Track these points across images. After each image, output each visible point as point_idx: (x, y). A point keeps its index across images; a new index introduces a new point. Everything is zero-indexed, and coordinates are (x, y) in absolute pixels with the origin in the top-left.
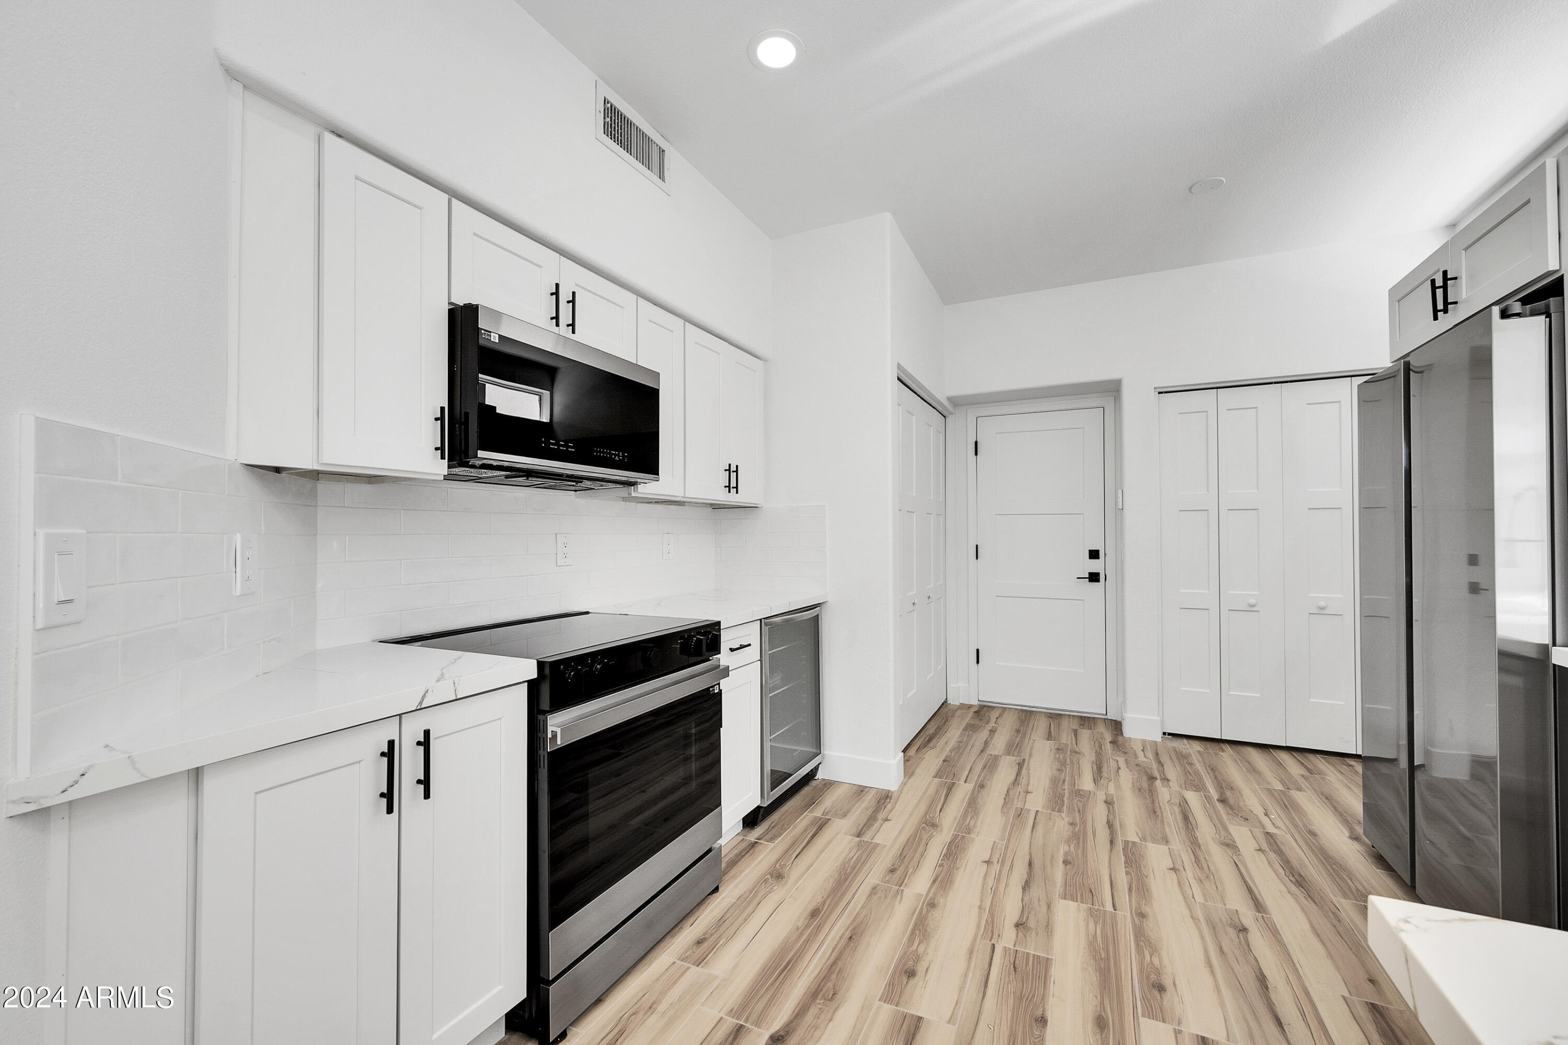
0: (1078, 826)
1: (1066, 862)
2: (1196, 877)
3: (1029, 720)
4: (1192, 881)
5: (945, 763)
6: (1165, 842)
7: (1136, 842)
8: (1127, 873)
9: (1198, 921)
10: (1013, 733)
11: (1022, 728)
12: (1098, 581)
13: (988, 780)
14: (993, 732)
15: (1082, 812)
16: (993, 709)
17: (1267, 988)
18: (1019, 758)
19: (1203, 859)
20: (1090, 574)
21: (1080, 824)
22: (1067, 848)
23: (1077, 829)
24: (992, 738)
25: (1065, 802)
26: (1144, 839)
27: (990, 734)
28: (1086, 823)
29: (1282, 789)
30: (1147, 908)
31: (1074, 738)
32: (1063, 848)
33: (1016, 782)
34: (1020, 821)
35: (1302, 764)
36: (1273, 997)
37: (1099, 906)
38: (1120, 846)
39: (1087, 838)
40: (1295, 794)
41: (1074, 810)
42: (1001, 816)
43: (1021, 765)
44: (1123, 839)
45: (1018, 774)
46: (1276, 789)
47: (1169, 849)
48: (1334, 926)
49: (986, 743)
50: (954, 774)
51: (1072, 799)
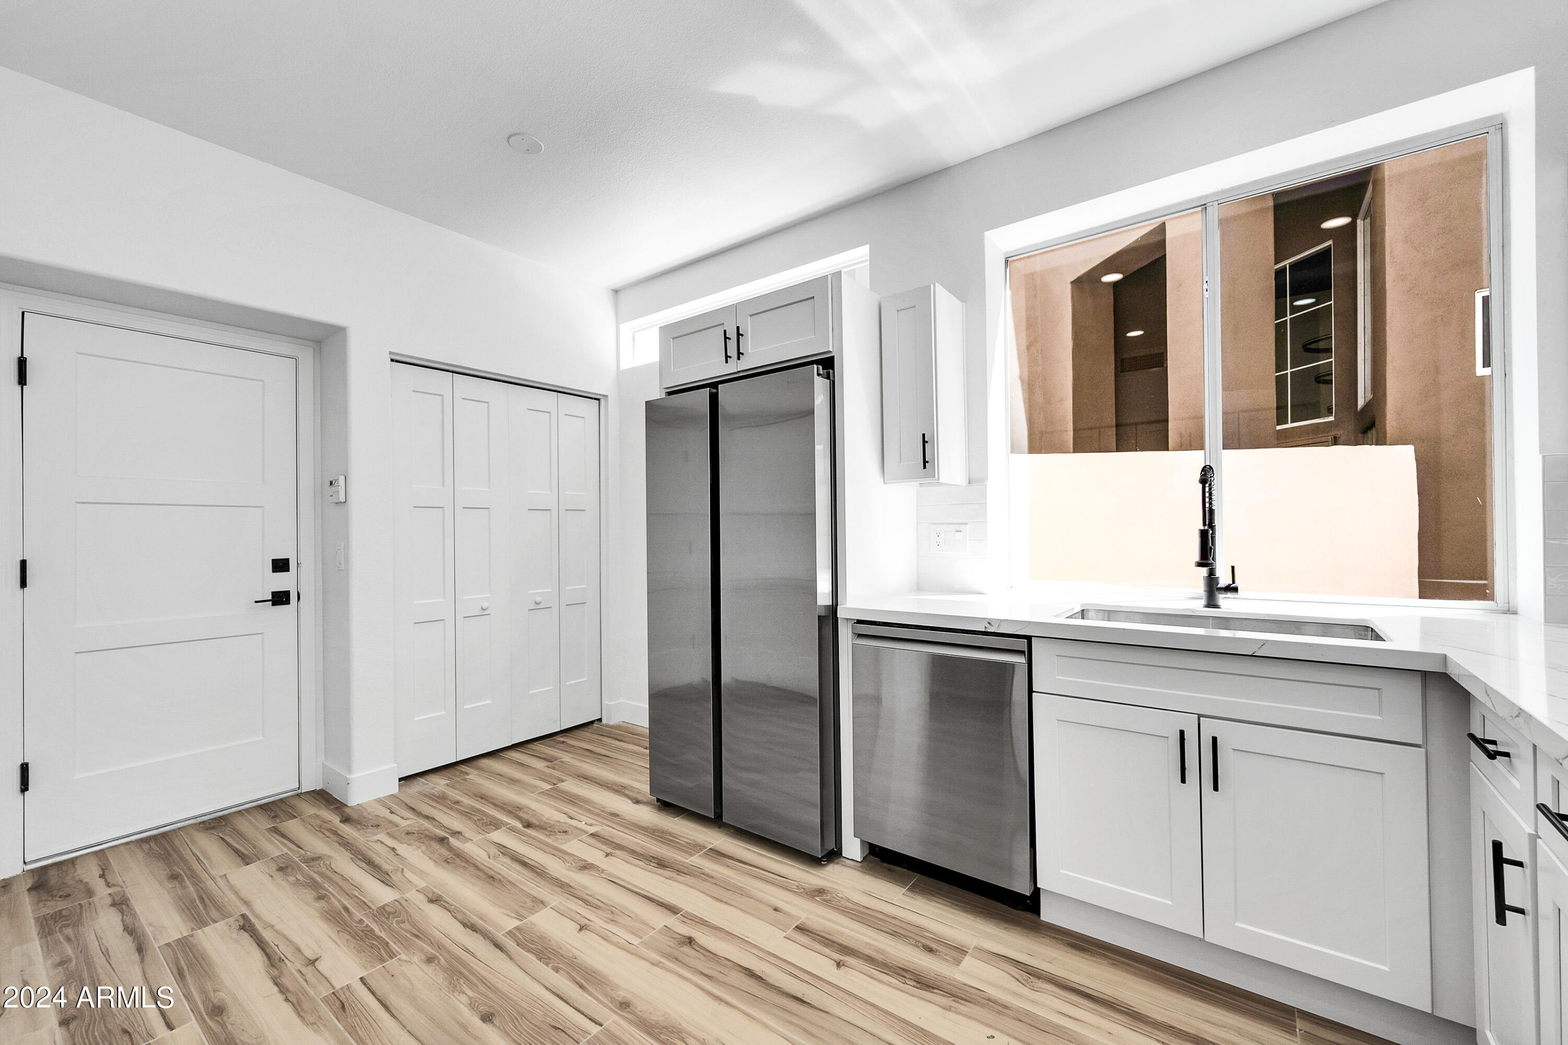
0: (440, 957)
1: (487, 1018)
2: (606, 920)
3: (173, 849)
4: (609, 927)
5: (72, 1026)
6: (541, 905)
7: (518, 926)
8: (557, 970)
9: (660, 964)
10: (169, 885)
11: (176, 868)
12: (288, 602)
13: (215, 991)
14: (121, 903)
15: (420, 934)
16: (74, 865)
17: (761, 978)
18: (231, 920)
19: (587, 897)
20: (274, 594)
21: (438, 952)
22: (463, 998)
23: (442, 961)
24: (134, 916)
25: (384, 937)
26: (520, 917)
27: (122, 912)
28: (443, 946)
29: (551, 787)
30: (619, 992)
31: (284, 841)
32: (460, 1003)
33: (272, 960)
34: (356, 1015)
35: (536, 756)
36: (771, 981)
37: (584, 1037)
38: (510, 944)
39: (468, 965)
40: (561, 786)
41: (407, 940)
42: (316, 1031)
43: (247, 926)
44: (503, 932)
45: (261, 944)
46: (547, 789)
47: (551, 908)
48: (716, 884)
49: (132, 931)
50: (126, 1032)
51: (389, 927)
